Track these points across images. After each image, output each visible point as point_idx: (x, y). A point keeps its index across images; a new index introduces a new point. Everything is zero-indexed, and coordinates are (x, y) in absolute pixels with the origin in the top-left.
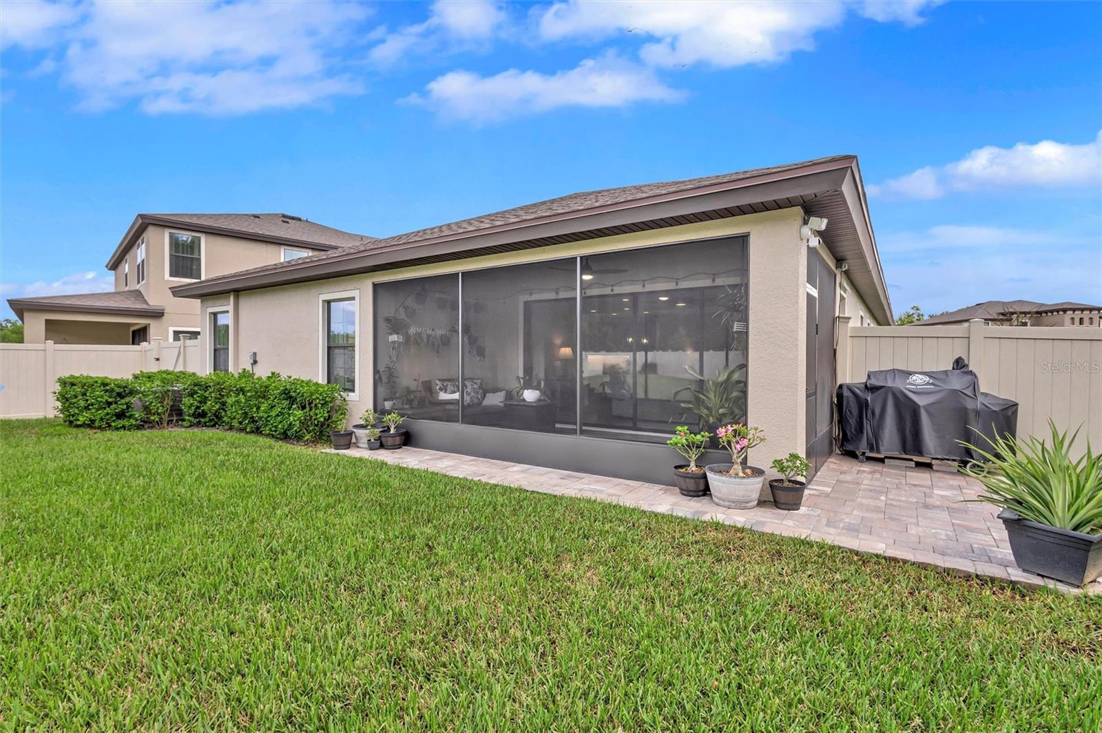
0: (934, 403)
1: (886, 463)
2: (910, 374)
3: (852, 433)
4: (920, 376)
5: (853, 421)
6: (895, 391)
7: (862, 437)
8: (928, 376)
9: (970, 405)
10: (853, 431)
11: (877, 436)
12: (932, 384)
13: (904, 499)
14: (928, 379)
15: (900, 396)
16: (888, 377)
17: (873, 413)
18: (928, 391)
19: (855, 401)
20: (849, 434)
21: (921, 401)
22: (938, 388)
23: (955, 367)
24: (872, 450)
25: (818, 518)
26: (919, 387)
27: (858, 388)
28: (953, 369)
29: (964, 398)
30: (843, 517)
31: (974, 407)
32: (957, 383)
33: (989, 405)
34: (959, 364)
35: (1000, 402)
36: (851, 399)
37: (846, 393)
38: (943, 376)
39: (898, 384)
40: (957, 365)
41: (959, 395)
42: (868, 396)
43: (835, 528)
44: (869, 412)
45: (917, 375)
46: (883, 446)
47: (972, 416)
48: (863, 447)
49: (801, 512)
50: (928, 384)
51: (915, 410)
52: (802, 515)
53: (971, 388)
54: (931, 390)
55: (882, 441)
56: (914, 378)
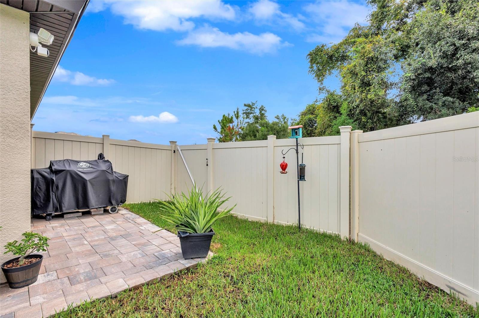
0: (94, 178)
1: (65, 217)
2: (78, 162)
3: (41, 202)
4: (85, 164)
5: (41, 195)
6: (71, 172)
7: (49, 204)
8: (88, 163)
9: (111, 178)
10: (42, 201)
11: (60, 202)
12: (92, 168)
13: (97, 238)
14: (88, 165)
15: (74, 175)
16: (65, 164)
17: (57, 187)
18: (90, 171)
19: (43, 181)
20: (38, 203)
21: (87, 177)
22: (94, 170)
23: (100, 158)
24: (56, 211)
25: (59, 281)
26: (84, 169)
27: (45, 172)
28: (98, 159)
29: (108, 174)
30: (77, 269)
31: (112, 178)
32: (103, 167)
33: (117, 177)
34: (101, 156)
35: (122, 175)
36: (40, 179)
37: (36, 176)
38: (95, 163)
39: (73, 168)
40: (100, 157)
41: (106, 173)
42: (53, 177)
43: (79, 283)
44: (54, 187)
45: (82, 163)
46: (65, 207)
47: (111, 182)
48: (50, 209)
49: (41, 282)
50: (89, 167)
51: (84, 183)
52: (44, 284)
53: (110, 169)
54: (92, 171)
55: (63, 204)
56: (81, 164)
